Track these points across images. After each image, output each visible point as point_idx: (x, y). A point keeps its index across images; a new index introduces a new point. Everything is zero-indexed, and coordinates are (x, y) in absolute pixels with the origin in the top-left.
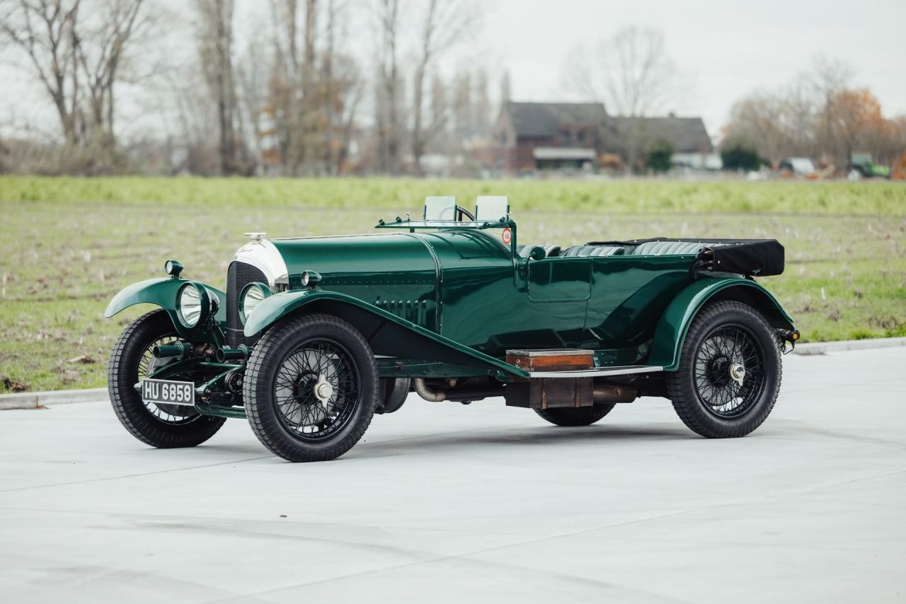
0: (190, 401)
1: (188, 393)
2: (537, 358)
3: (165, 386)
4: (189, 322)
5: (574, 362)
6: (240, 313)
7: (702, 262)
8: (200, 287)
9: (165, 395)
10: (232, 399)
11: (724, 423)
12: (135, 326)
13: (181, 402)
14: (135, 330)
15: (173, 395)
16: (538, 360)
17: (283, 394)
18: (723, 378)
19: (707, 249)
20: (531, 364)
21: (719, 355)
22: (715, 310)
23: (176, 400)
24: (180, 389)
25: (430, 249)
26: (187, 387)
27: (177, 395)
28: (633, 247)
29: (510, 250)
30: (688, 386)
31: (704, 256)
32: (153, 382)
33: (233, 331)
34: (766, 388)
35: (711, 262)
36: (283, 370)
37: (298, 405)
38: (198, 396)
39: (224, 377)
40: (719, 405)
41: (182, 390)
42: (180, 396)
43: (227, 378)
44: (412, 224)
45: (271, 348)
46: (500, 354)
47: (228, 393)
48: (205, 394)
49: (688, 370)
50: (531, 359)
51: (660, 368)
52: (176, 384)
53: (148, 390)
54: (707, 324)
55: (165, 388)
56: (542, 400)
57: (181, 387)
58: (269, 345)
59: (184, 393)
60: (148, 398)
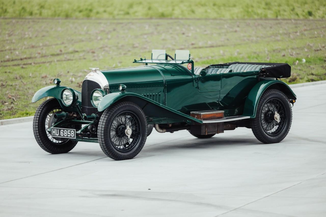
0: (74, 137)
1: (73, 134)
2: (204, 115)
3: (62, 130)
4: (67, 104)
5: (217, 116)
6: (91, 101)
7: (261, 74)
8: (71, 90)
9: (62, 134)
10: (91, 135)
11: (272, 138)
12: (43, 106)
13: (70, 137)
14: (44, 107)
15: (65, 134)
16: (204, 116)
17: (113, 133)
18: (271, 120)
19: (263, 69)
20: (202, 117)
21: (269, 110)
22: (268, 93)
23: (67, 136)
24: (69, 132)
25: (161, 73)
26: (72, 131)
27: (67, 134)
28: (227, 66)
29: (191, 72)
30: (259, 124)
31: (263, 71)
32: (56, 129)
33: (86, 107)
34: (287, 123)
35: (265, 74)
36: (113, 124)
37: (118, 138)
38: (77, 135)
40: (269, 130)
41: (70, 132)
42: (69, 135)
43: (89, 127)
44: (147, 61)
45: (109, 116)
46: (188, 113)
47: (89, 133)
48: (80, 134)
49: (259, 117)
50: (202, 115)
51: (249, 117)
52: (67, 130)
53: (53, 132)
54: (265, 99)
55: (62, 132)
56: (206, 131)
57: (70, 131)
58: (108, 114)
59: (71, 134)
60: (54, 135)
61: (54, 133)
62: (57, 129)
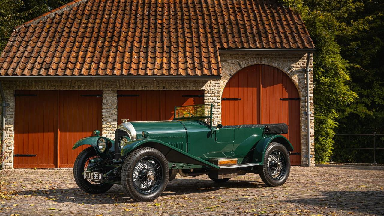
0: (101, 180)
3: (92, 174)
4: (102, 151)
5: (232, 163)
7: (267, 130)
9: (92, 177)
13: (98, 180)
15: (95, 177)
19: (267, 126)
20: (219, 163)
26: (100, 174)
29: (210, 125)
31: (267, 128)
32: (88, 172)
33: (117, 154)
35: (269, 130)
38: (103, 178)
39: (113, 171)
42: (97, 178)
47: (115, 176)
48: (106, 177)
51: (258, 164)
52: (96, 173)
53: (86, 175)
56: (222, 176)
57: (98, 174)
59: (99, 177)
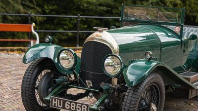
1: (85, 109)
3: (68, 102)
4: (66, 67)
9: (67, 107)
15: (73, 108)
23: (76, 110)
24: (78, 106)
26: (84, 105)
27: (76, 108)
32: (58, 99)
41: (81, 107)
42: (79, 109)
52: (76, 103)
53: (54, 102)
55: (68, 104)
56: (191, 95)
59: (81, 108)
60: (55, 106)
61: (55, 104)
62: (60, 100)
